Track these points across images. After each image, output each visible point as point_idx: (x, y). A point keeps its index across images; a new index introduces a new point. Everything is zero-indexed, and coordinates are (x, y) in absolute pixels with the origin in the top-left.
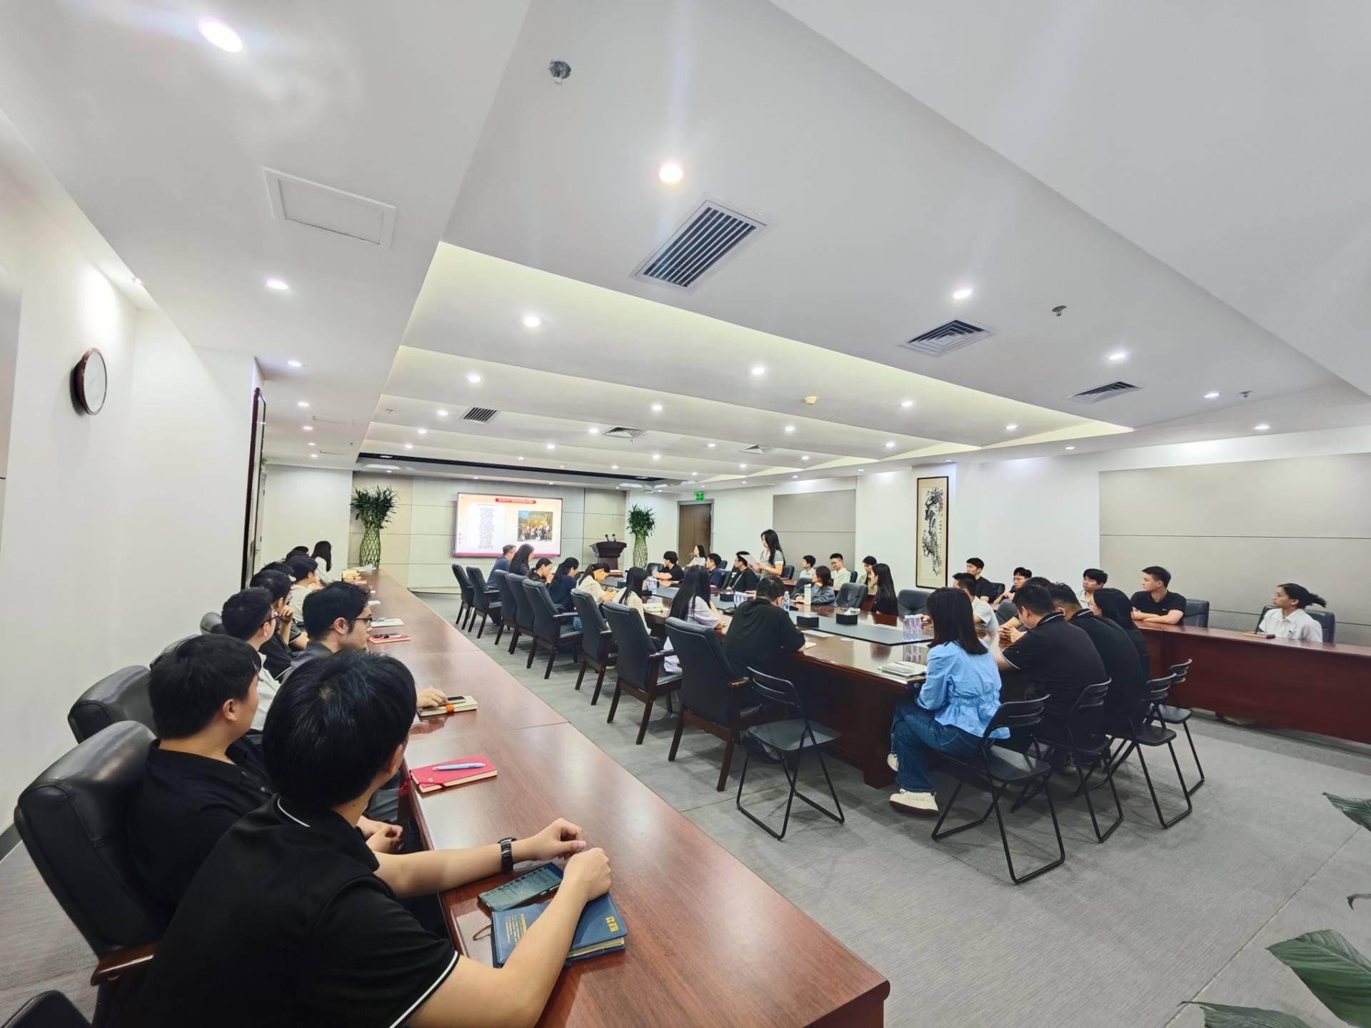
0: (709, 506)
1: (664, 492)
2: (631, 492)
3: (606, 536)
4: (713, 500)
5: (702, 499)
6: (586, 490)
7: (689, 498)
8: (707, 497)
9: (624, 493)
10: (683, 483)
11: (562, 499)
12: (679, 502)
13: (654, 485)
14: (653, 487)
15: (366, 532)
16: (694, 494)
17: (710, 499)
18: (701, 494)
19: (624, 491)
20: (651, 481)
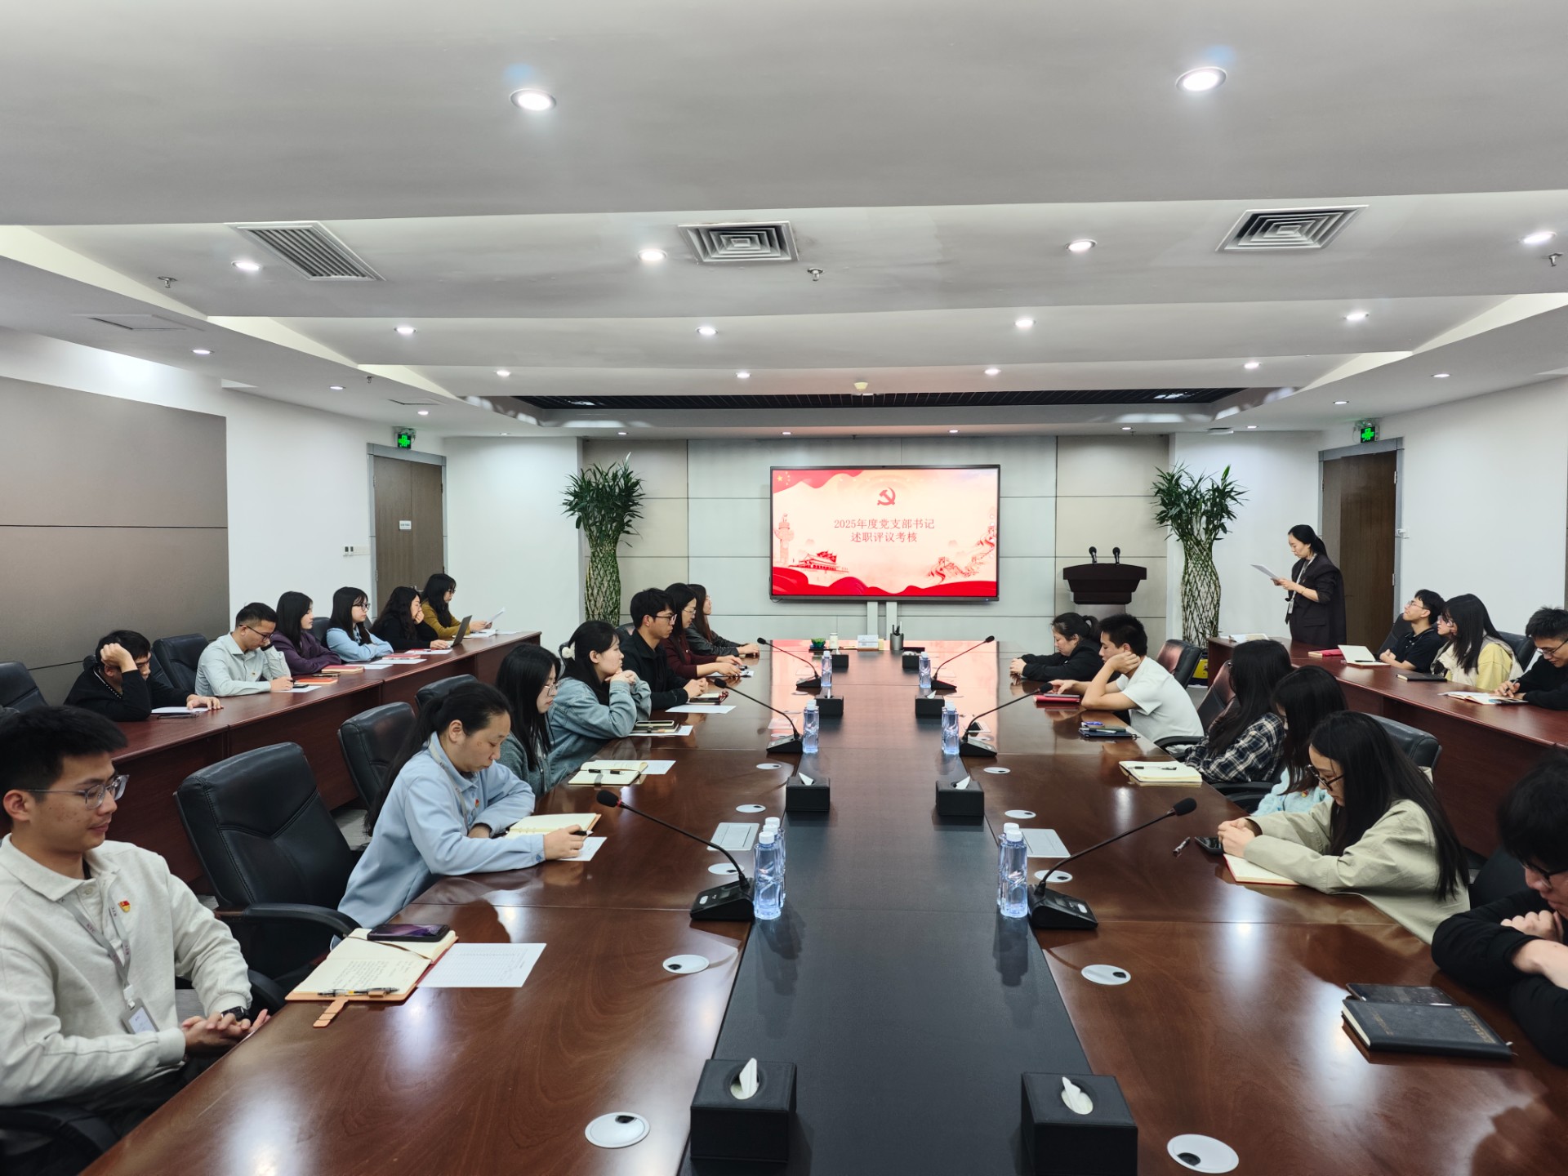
0: (1390, 457)
1: (1259, 429)
2: (1178, 439)
3: (1094, 551)
4: (1399, 440)
5: (1373, 439)
6: (1063, 442)
7: (1345, 440)
8: (1386, 433)
9: (1163, 441)
10: (1270, 398)
11: (997, 467)
12: (1322, 454)
13: (1214, 413)
14: (1214, 419)
15: (593, 554)
16: (1355, 430)
17: (1393, 439)
18: (1366, 427)
19: (1162, 435)
20: (1209, 401)
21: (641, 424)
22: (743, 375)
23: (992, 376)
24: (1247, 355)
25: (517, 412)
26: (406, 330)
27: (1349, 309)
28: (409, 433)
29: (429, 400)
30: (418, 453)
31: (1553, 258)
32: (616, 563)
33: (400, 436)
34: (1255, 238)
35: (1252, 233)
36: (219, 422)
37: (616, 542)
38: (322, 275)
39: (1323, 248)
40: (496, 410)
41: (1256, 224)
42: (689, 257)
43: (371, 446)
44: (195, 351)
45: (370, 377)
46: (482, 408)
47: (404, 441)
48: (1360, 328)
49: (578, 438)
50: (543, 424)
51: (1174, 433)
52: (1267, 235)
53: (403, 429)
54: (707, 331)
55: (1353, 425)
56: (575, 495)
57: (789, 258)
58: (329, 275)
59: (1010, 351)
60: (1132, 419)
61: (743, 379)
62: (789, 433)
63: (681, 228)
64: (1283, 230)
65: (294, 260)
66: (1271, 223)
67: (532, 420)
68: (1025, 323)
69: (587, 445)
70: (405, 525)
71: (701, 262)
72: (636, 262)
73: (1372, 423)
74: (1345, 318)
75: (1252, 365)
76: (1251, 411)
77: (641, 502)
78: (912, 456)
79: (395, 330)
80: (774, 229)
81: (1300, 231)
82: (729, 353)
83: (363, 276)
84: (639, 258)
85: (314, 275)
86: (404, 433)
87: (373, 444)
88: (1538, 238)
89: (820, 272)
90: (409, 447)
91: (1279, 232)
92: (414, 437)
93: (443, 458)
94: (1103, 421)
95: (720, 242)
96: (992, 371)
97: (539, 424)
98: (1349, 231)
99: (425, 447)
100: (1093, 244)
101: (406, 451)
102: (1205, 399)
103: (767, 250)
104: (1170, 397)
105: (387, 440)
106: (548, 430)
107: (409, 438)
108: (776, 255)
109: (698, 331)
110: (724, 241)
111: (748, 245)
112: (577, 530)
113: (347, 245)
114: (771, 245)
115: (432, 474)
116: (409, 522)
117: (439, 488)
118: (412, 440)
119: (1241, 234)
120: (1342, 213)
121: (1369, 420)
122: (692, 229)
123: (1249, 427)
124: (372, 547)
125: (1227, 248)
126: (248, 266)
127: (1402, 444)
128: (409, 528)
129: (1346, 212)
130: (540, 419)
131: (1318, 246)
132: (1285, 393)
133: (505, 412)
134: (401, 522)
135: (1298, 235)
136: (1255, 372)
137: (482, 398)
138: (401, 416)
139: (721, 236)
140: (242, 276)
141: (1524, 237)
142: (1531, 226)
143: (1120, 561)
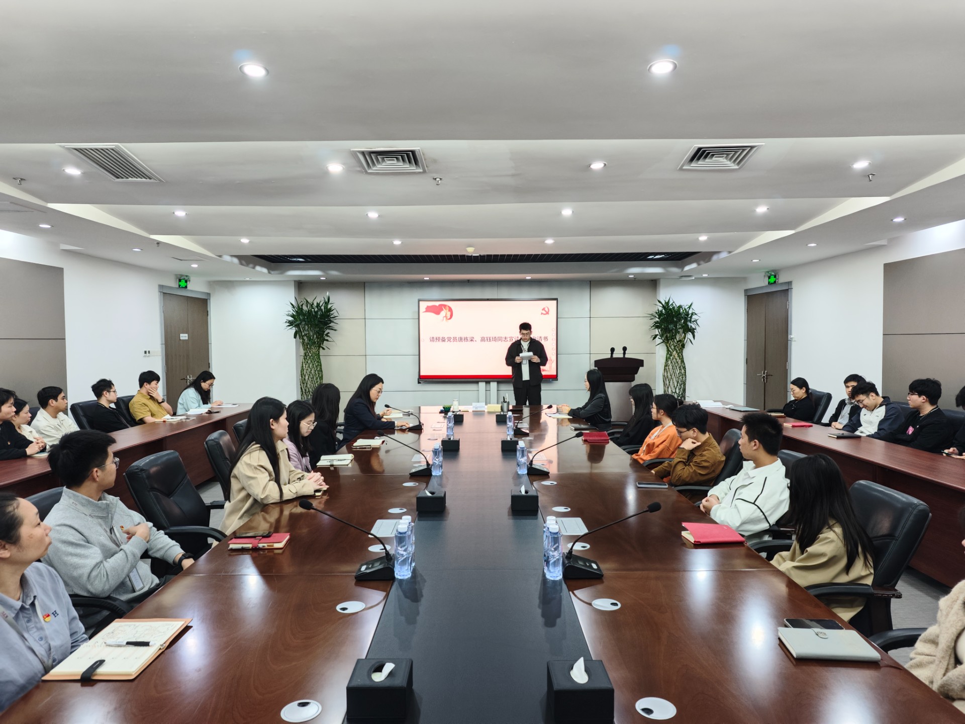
0: (786, 292)
1: (709, 277)
2: (662, 282)
3: (613, 350)
4: (790, 283)
5: (775, 282)
6: (594, 284)
7: (759, 283)
8: (782, 279)
9: (653, 283)
10: (715, 258)
11: (556, 299)
12: (746, 291)
13: (682, 267)
14: (682, 270)
15: (305, 354)
16: (765, 276)
17: (786, 283)
18: (771, 275)
19: (652, 280)
20: (679, 260)
21: (335, 273)
22: (397, 242)
23: (550, 244)
24: (700, 231)
25: (255, 265)
26: (180, 213)
27: (757, 205)
28: (186, 278)
29: (198, 257)
30: (192, 291)
31: (870, 176)
32: (320, 359)
33: (180, 280)
34: (700, 162)
35: (699, 159)
36: (58, 272)
37: (319, 346)
38: (123, 178)
39: (739, 169)
40: (241, 264)
41: (700, 154)
42: (359, 169)
43: (161, 287)
44: (41, 226)
45: (158, 243)
46: (232, 263)
47: (183, 284)
48: (765, 216)
49: (295, 281)
50: (272, 272)
51: (659, 279)
52: (707, 160)
53: (182, 276)
54: (373, 215)
55: (764, 274)
57: (421, 171)
58: (128, 178)
59: (559, 229)
60: (634, 270)
61: (397, 245)
62: (428, 279)
63: (353, 151)
64: (716, 157)
65: (105, 169)
66: (709, 153)
67: (265, 270)
68: (567, 212)
69: (301, 285)
70: (184, 337)
71: (366, 172)
72: (326, 173)
73: (773, 274)
74: (755, 210)
75: (703, 238)
76: (704, 265)
77: (335, 321)
78: (504, 293)
79: (174, 213)
80: (411, 153)
81: (726, 158)
82: (386, 229)
83: (150, 179)
84: (328, 170)
85: (118, 178)
86: (183, 279)
87: (163, 286)
88: (861, 165)
89: (441, 179)
90: (186, 287)
91: (714, 159)
92: (189, 281)
93: (209, 294)
94: (616, 272)
95: (378, 160)
96: (549, 241)
97: (269, 273)
98: (754, 159)
99: (196, 287)
100: (605, 165)
101: (184, 289)
102: (678, 258)
103: (407, 165)
104: (657, 257)
105: (173, 283)
106: (275, 276)
107: (186, 281)
108: (413, 168)
109: (367, 214)
110: (380, 159)
111: (395, 162)
112: (295, 339)
113: (139, 159)
114: (410, 162)
115: (201, 304)
116: (187, 335)
117: (206, 313)
118: (188, 283)
119: (692, 160)
120: (750, 148)
121: (773, 271)
122: (359, 152)
123: (704, 275)
124: (162, 351)
125: (684, 168)
126: (73, 171)
127: (791, 284)
128: (187, 338)
129: (752, 147)
130: (270, 269)
131: (736, 167)
132: (724, 255)
133: (247, 264)
134: (181, 335)
135: (725, 160)
136: (705, 242)
137: (232, 256)
138: (180, 267)
139: (378, 157)
140: (70, 178)
141: (853, 164)
142: (856, 158)
143: (627, 356)
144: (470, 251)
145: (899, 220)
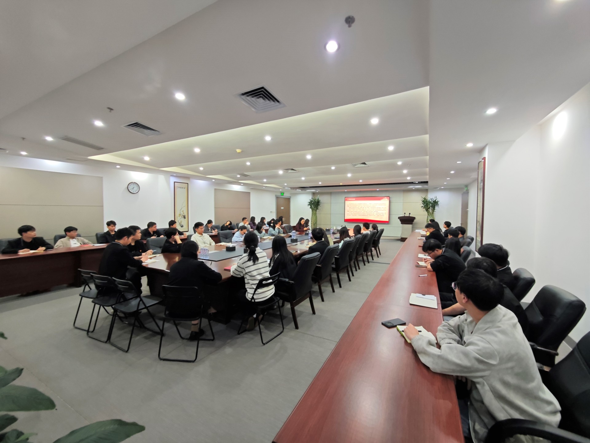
25: (297, 189)
29: (281, 189)
30: (285, 196)
36: (249, 193)
37: (316, 211)
42: (285, 172)
43: (276, 195)
45: (266, 186)
47: (282, 194)
49: (312, 193)
51: (428, 189)
53: (282, 192)
56: (309, 203)
57: (298, 172)
62: (346, 191)
65: (243, 176)
67: (300, 190)
69: (314, 194)
70: (282, 208)
77: (320, 204)
79: (263, 181)
90: (283, 195)
92: (284, 193)
93: (290, 197)
99: (286, 195)
100: (335, 168)
106: (303, 192)
109: (302, 179)
111: (291, 171)
114: (294, 170)
115: (288, 200)
117: (289, 202)
123: (442, 188)
124: (275, 212)
126: (239, 176)
127: (469, 191)
130: (302, 190)
133: (294, 189)
143: (410, 216)
144: (341, 184)
145: (452, 172)
